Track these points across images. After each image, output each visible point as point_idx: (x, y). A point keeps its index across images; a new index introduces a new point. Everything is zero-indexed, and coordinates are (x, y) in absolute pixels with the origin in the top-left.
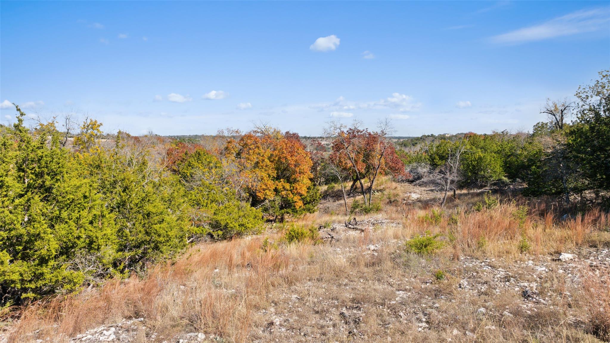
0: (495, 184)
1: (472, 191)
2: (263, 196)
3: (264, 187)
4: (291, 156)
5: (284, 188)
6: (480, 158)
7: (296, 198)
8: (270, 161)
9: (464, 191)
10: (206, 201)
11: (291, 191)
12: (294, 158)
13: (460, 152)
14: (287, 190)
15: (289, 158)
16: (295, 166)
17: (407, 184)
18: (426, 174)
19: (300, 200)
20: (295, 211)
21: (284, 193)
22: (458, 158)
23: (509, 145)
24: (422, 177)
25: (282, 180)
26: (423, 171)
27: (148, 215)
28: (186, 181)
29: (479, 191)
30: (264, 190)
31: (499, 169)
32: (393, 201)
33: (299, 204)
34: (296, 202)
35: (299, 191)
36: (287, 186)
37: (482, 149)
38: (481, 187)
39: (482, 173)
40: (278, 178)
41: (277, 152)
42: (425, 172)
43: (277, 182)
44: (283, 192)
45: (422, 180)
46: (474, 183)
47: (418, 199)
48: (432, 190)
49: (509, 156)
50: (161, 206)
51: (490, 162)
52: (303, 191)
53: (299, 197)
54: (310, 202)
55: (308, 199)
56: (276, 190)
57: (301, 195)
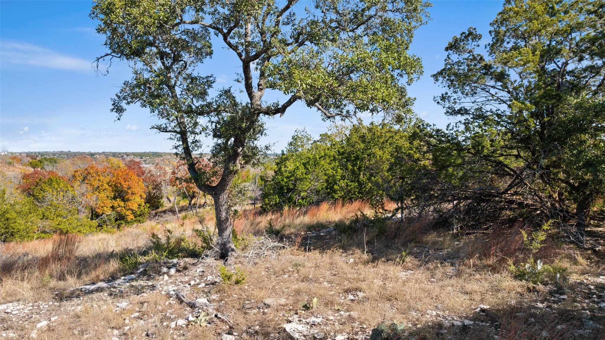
2: (102, 212)
3: (103, 205)
4: (125, 182)
5: (119, 205)
7: (128, 213)
8: (109, 186)
10: (53, 216)
11: (124, 207)
12: (127, 183)
14: (122, 207)
15: (123, 183)
16: (128, 189)
19: (131, 214)
20: (127, 222)
21: (119, 209)
25: (118, 199)
27: (8, 219)
28: (39, 202)
30: (102, 207)
33: (131, 217)
34: (128, 215)
35: (131, 207)
36: (122, 204)
40: (115, 198)
41: (114, 178)
43: (114, 201)
50: (15, 215)
52: (135, 207)
53: (131, 212)
54: (140, 215)
55: (138, 213)
56: (113, 207)
57: (132, 210)
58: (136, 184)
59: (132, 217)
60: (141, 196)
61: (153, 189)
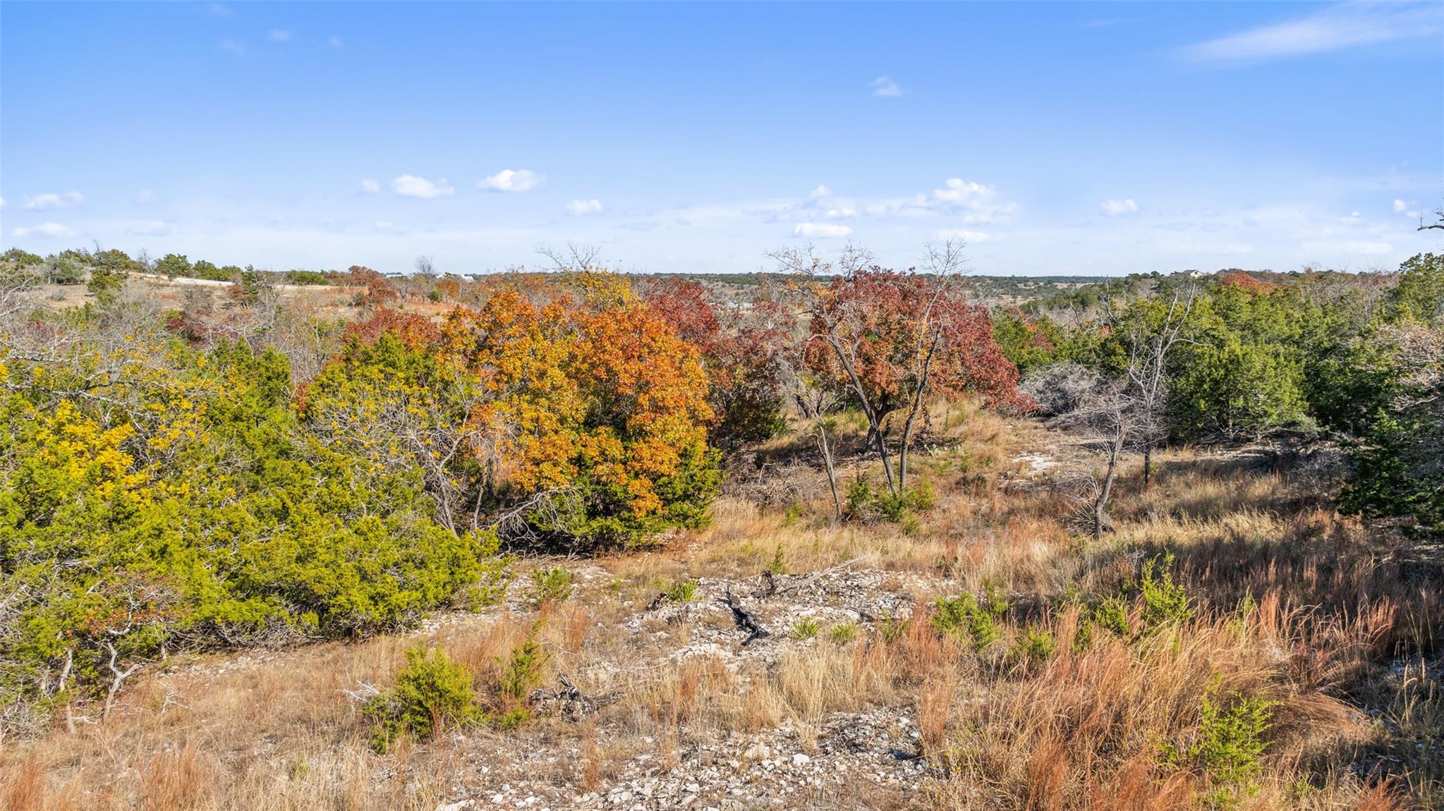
0: (1277, 436)
1: (1207, 456)
2: (534, 481)
4: (627, 361)
5: (603, 453)
6: (1235, 361)
7: (638, 486)
8: (568, 375)
9: (1185, 455)
11: (624, 463)
12: (634, 366)
13: (1165, 343)
14: (613, 461)
15: (618, 365)
16: (639, 389)
17: (1031, 423)
18: (1086, 396)
19: (651, 491)
20: (634, 524)
21: (602, 469)
22: (1159, 364)
23: (1328, 320)
24: (1075, 404)
25: (601, 429)
26: (1080, 388)
29: (1227, 456)
30: (537, 462)
31: (1289, 392)
32: (973, 481)
33: (648, 503)
34: (636, 496)
35: (648, 464)
36: (615, 448)
37: (1246, 332)
38: (1237, 442)
39: (1240, 402)
40: (590, 423)
41: (587, 348)
42: (1083, 392)
43: (585, 436)
44: (600, 467)
45: (1076, 412)
46: (1217, 430)
47: (1044, 475)
48: (1092, 447)
49: (1326, 353)
51: (1264, 370)
52: (666, 462)
53: (647, 482)
54: (686, 497)
55: (679, 487)
56: (579, 461)
57: (655, 477)
58: (673, 372)
59: (652, 502)
60: (693, 415)
61: (749, 377)
